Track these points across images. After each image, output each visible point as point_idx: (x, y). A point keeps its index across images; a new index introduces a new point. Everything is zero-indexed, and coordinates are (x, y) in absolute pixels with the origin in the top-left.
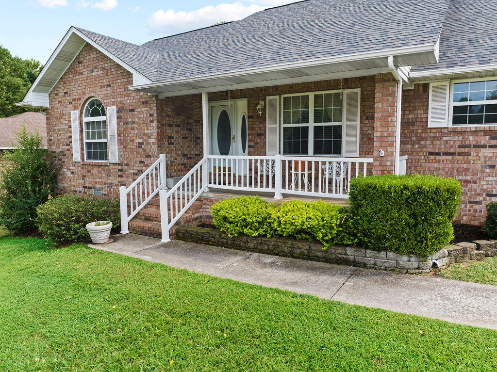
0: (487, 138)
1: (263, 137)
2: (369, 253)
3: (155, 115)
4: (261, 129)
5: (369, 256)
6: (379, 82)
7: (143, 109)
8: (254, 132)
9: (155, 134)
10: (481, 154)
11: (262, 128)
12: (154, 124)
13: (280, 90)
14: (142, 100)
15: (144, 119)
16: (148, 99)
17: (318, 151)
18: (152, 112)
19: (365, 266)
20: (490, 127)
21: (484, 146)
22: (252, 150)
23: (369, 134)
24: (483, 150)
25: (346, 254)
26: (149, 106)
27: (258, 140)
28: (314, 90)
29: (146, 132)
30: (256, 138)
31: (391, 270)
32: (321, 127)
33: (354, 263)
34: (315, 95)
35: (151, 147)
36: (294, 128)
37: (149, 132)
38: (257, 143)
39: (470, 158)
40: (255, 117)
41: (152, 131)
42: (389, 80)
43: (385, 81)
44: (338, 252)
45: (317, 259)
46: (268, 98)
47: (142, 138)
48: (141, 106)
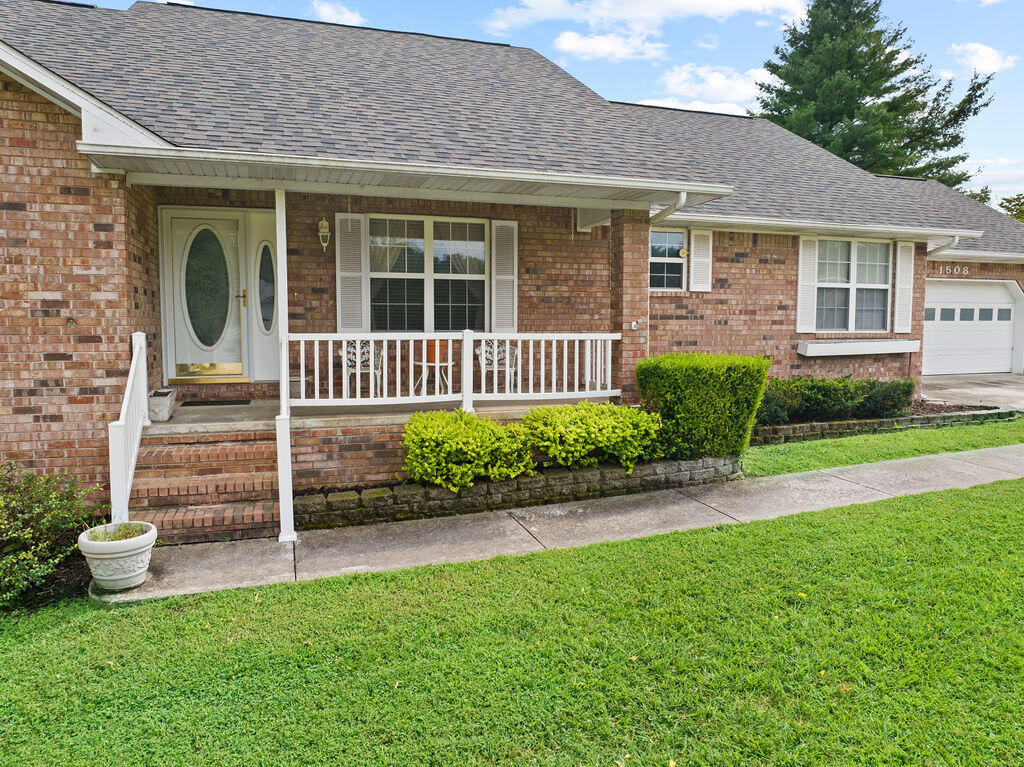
0: (673, 306)
1: (326, 296)
2: (684, 465)
3: (119, 228)
4: (321, 280)
5: (685, 469)
6: (628, 221)
7: (65, 208)
8: (302, 284)
9: (118, 280)
10: (668, 327)
11: (323, 277)
12: (116, 253)
13: (365, 203)
14: (61, 182)
15: (71, 236)
16: (85, 184)
17: (441, 325)
18: (106, 219)
19: (680, 484)
20: (676, 293)
21: (670, 317)
22: (300, 322)
23: (531, 297)
24: (670, 322)
25: (655, 474)
26: (92, 201)
27: (315, 303)
28: (437, 213)
29: (77, 271)
30: (309, 297)
31: (711, 482)
32: (446, 281)
33: (668, 484)
34: (435, 222)
35: (101, 314)
36: (392, 281)
37: (93, 271)
38: (311, 309)
39: (657, 332)
40: (306, 253)
41: (103, 272)
42: (640, 221)
43: (636, 221)
44: (645, 472)
45: (615, 491)
46: (339, 216)
47: (60, 288)
48: (59, 199)
